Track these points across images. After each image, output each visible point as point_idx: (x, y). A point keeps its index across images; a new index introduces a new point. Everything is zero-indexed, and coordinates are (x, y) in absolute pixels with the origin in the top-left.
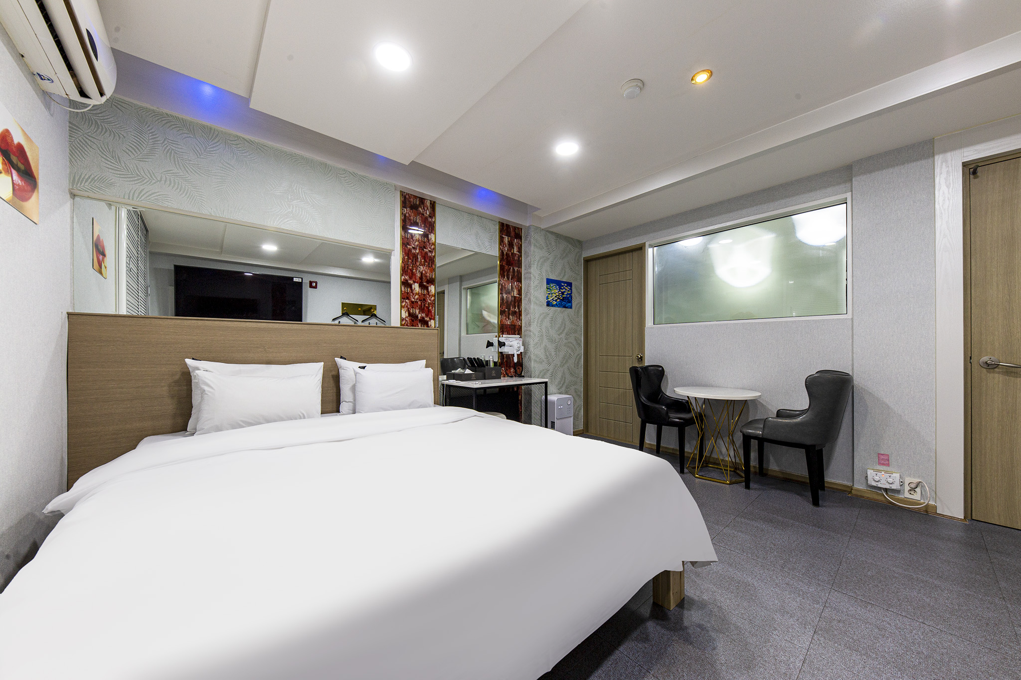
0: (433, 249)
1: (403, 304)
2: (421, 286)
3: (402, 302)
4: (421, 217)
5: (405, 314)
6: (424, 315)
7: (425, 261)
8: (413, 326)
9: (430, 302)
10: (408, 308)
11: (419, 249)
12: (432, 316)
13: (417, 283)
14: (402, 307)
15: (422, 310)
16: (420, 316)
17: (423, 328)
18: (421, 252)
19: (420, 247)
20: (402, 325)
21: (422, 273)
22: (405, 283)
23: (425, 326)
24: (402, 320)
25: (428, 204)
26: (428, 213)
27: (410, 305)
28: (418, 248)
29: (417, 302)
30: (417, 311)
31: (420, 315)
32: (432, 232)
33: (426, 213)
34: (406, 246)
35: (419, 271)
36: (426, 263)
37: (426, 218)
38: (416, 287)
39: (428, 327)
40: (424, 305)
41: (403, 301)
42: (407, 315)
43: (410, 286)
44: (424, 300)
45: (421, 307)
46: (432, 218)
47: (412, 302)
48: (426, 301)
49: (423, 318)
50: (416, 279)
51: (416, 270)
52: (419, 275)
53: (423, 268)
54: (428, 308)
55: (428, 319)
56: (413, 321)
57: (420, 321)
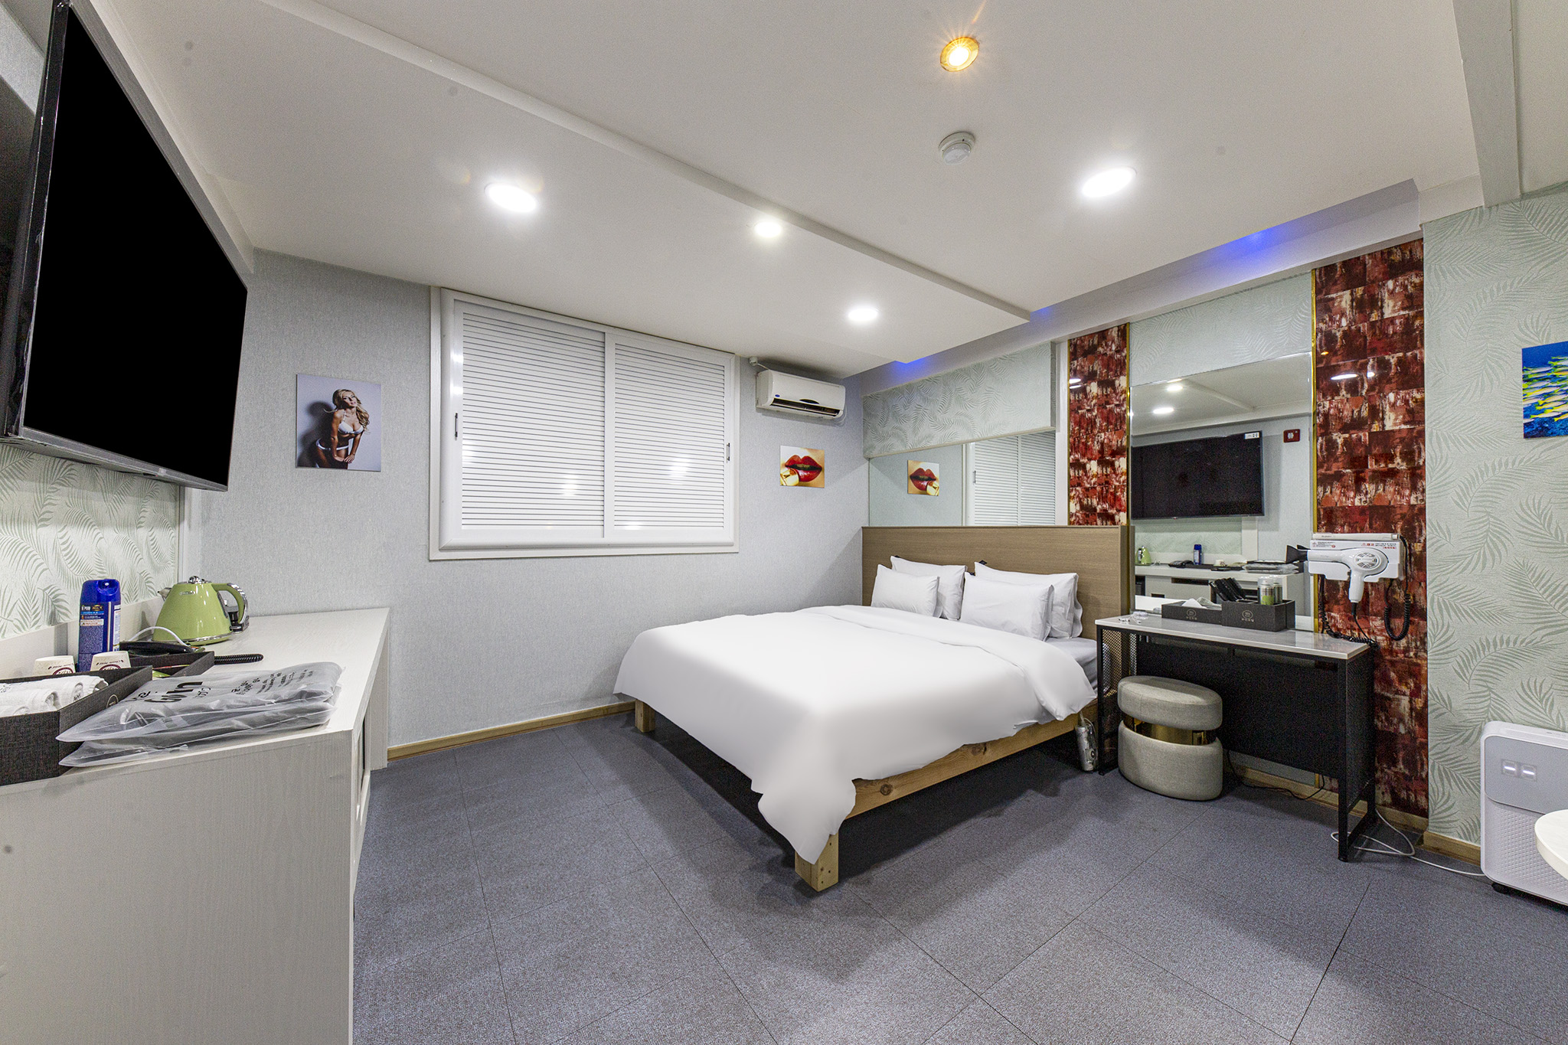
0: (1124, 400)
1: (1072, 494)
2: (1102, 462)
3: (1070, 491)
4: (1102, 360)
5: (1074, 508)
6: (1106, 506)
7: (1109, 423)
8: (1087, 523)
9: (1117, 484)
10: (1080, 499)
11: (1098, 409)
12: (1121, 506)
13: (1095, 459)
14: (1070, 498)
15: (1103, 498)
16: (1099, 508)
17: (1104, 526)
18: (1102, 412)
19: (1099, 406)
20: (1070, 523)
21: (1102, 444)
22: (1075, 465)
23: (1109, 523)
24: (1070, 515)
25: (1114, 333)
26: (1114, 348)
27: (1084, 494)
28: (1096, 408)
29: (1095, 488)
30: (1095, 502)
31: (1100, 506)
32: (1121, 374)
33: (1111, 350)
34: (1077, 412)
35: (1098, 442)
36: (1111, 426)
37: (1111, 357)
38: (1093, 467)
39: (1114, 524)
40: (1107, 491)
41: (1072, 490)
42: (1078, 508)
43: (1083, 467)
44: (1107, 482)
45: (1102, 494)
46: (1123, 351)
47: (1087, 489)
48: (1110, 484)
49: (1105, 510)
50: (1092, 455)
51: (1093, 442)
52: (1097, 447)
53: (1105, 435)
54: (1114, 494)
55: (1113, 511)
56: (1087, 516)
57: (1100, 515)
